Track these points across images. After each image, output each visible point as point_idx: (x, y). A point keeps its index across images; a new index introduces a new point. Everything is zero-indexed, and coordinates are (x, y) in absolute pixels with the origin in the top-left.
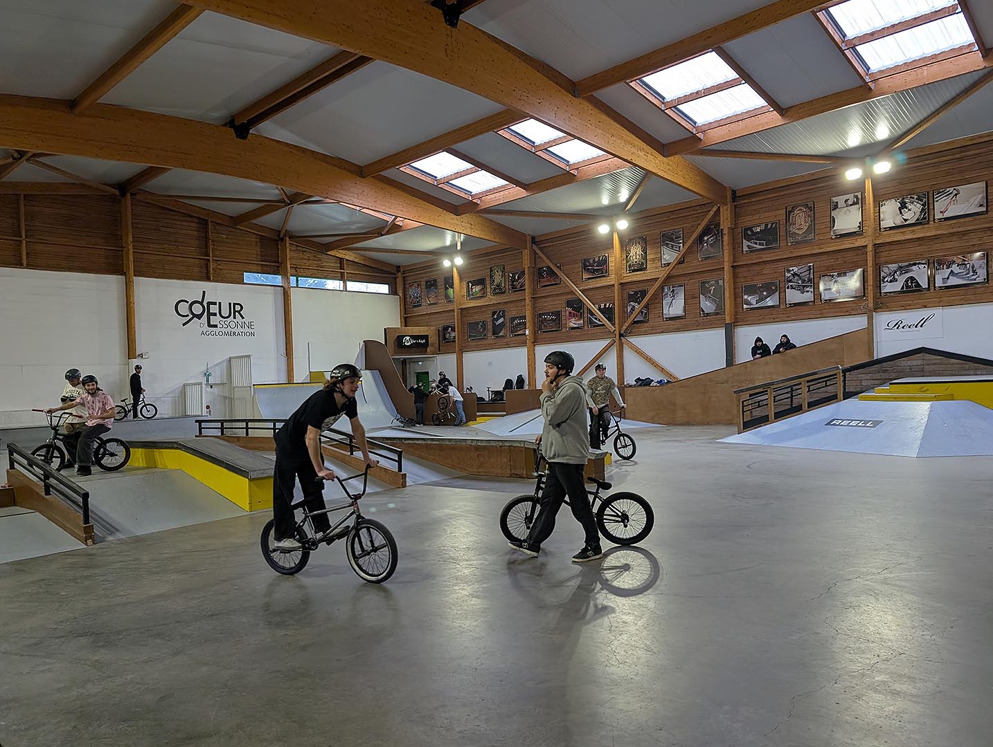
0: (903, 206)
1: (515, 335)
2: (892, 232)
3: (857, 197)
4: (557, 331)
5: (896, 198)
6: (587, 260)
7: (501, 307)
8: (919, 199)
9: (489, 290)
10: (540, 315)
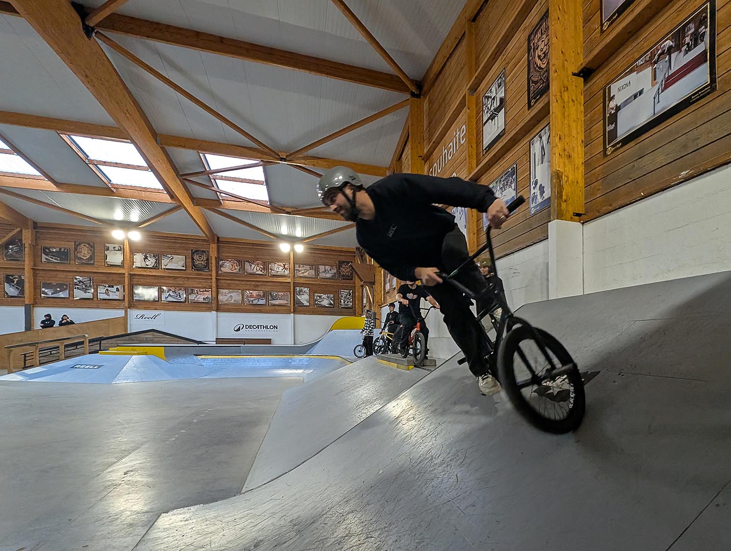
0: (146, 258)
2: (139, 269)
3: (120, 247)
5: (142, 253)
8: (154, 256)
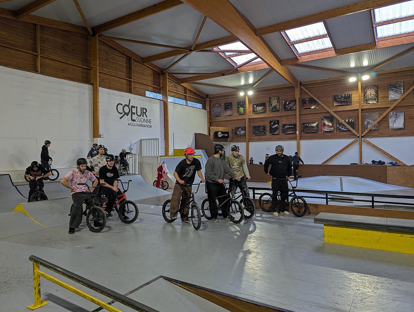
1: (286, 134)
4: (315, 133)
6: (337, 96)
7: (276, 119)
9: (268, 109)
10: (304, 124)
